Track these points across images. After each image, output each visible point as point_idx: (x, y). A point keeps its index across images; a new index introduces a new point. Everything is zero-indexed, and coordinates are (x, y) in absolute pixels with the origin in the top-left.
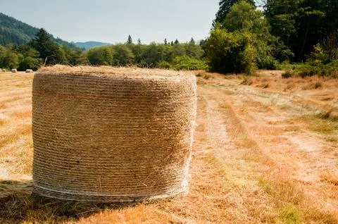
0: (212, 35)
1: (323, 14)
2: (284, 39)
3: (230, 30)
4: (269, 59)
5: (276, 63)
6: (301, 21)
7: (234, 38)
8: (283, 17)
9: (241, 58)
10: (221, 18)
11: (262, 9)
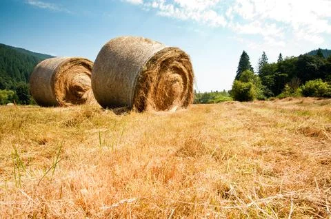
0: (234, 87)
1: (287, 75)
2: (269, 87)
3: (243, 81)
4: (262, 96)
5: (265, 98)
6: (277, 79)
7: (244, 85)
8: (268, 77)
9: (249, 94)
10: (237, 78)
11: (257, 74)
